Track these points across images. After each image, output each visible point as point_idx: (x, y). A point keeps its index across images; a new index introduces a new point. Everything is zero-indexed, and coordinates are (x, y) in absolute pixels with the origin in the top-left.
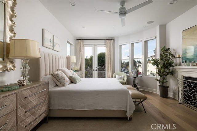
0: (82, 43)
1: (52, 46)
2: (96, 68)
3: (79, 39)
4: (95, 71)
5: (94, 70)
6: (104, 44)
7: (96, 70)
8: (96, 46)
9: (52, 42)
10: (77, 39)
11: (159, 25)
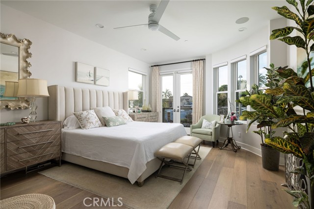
0: (157, 71)
1: (92, 80)
2: (178, 107)
3: (155, 66)
4: (177, 113)
5: (175, 111)
6: (190, 68)
7: (178, 111)
8: (177, 73)
9: (92, 75)
10: (152, 66)
11: (269, 21)
